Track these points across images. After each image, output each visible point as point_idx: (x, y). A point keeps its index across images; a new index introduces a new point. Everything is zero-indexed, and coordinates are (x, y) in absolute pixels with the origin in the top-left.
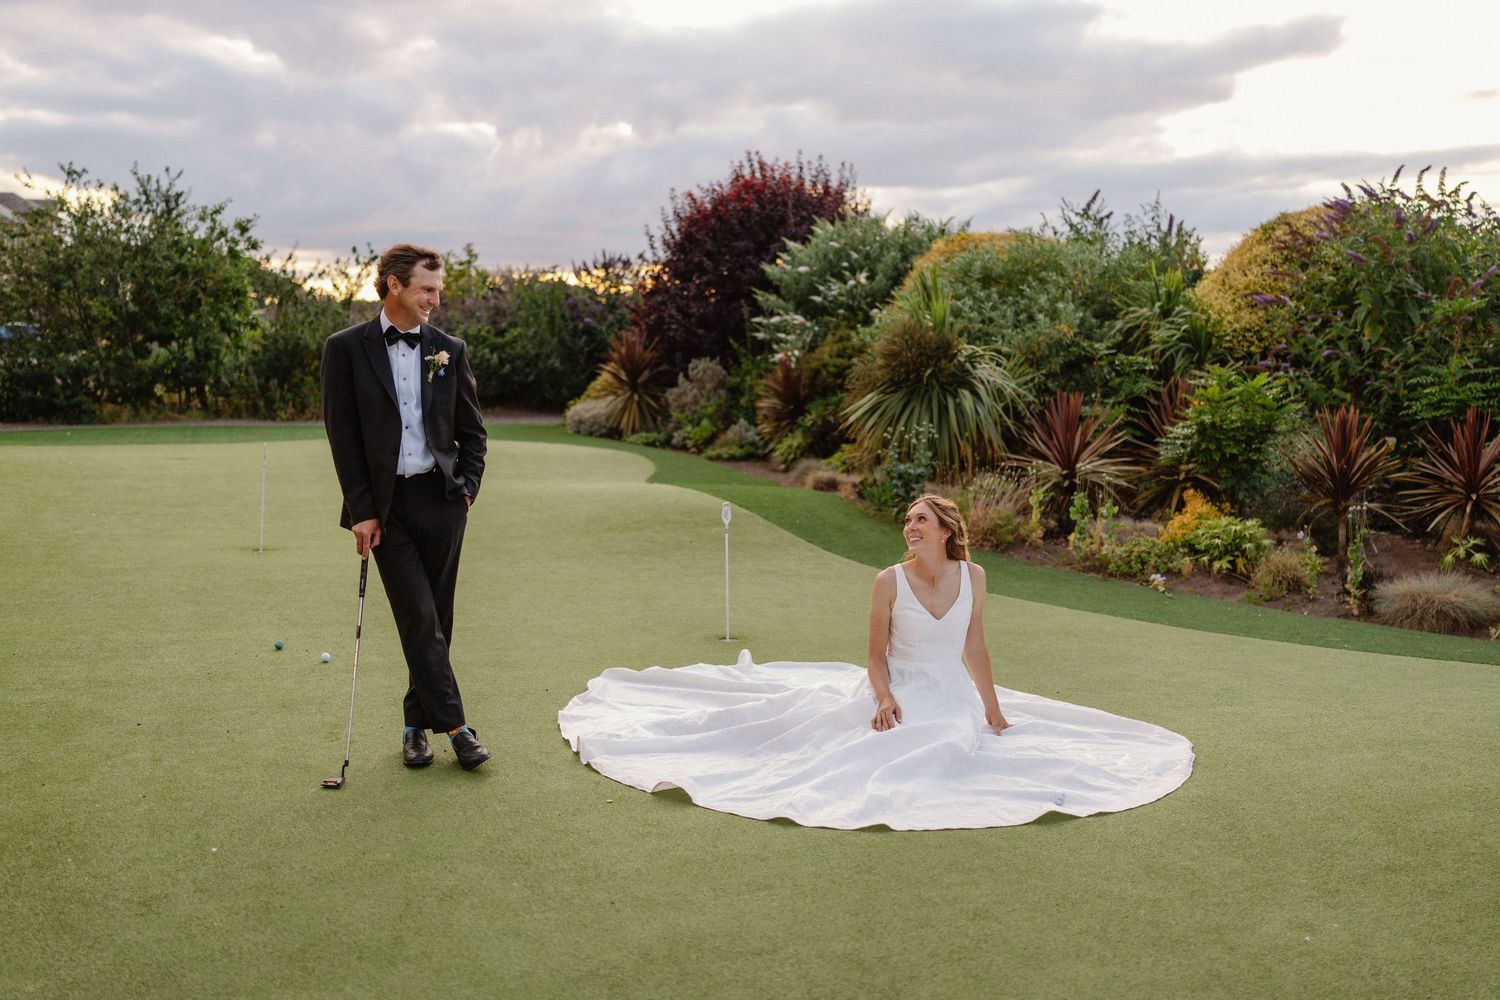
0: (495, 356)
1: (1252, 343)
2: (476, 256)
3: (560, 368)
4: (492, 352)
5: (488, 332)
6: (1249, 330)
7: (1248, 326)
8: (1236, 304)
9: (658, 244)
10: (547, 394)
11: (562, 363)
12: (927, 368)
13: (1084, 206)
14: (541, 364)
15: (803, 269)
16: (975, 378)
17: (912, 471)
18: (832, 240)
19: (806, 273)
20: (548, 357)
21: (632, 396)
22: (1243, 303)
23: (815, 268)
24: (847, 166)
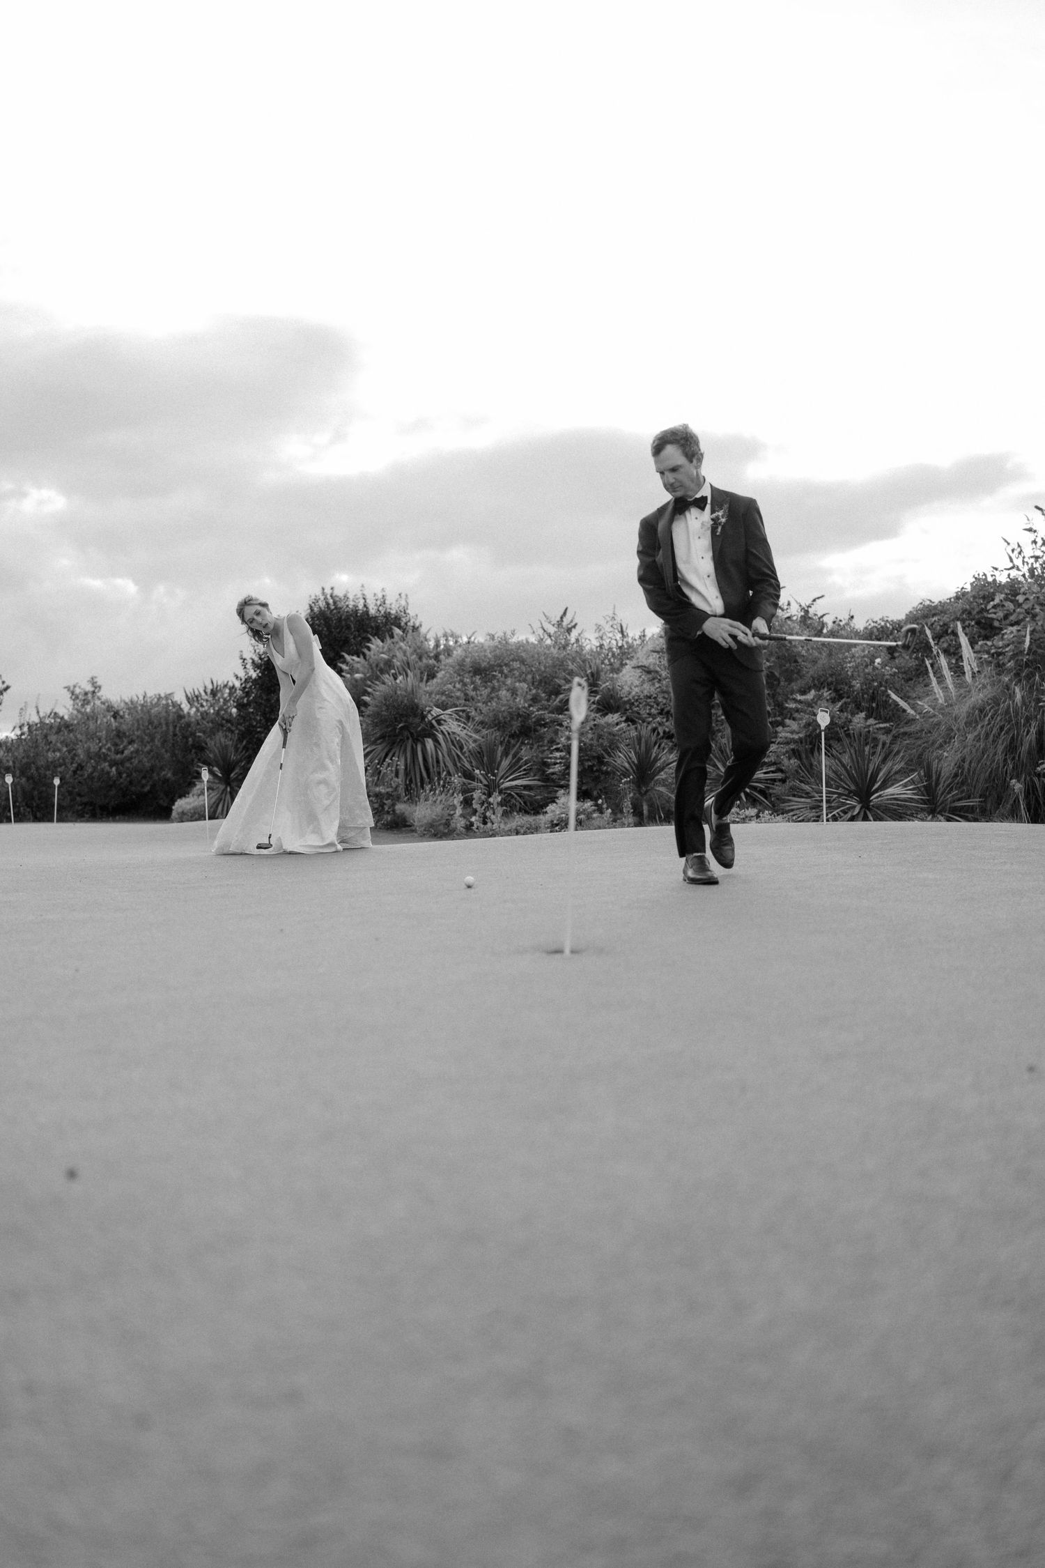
0: (114, 769)
1: (652, 707)
2: (100, 687)
3: (173, 779)
4: (111, 766)
5: (109, 749)
6: (650, 697)
7: (648, 694)
8: (641, 679)
9: (249, 666)
10: (161, 802)
11: (174, 774)
12: (400, 723)
13: (558, 619)
14: (155, 776)
15: (358, 676)
16: (437, 731)
17: (383, 791)
18: (383, 653)
19: (361, 679)
20: (162, 769)
21: (226, 787)
22: (646, 679)
23: (368, 675)
24: (403, 595)
